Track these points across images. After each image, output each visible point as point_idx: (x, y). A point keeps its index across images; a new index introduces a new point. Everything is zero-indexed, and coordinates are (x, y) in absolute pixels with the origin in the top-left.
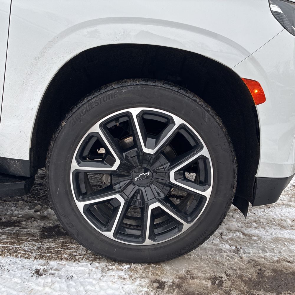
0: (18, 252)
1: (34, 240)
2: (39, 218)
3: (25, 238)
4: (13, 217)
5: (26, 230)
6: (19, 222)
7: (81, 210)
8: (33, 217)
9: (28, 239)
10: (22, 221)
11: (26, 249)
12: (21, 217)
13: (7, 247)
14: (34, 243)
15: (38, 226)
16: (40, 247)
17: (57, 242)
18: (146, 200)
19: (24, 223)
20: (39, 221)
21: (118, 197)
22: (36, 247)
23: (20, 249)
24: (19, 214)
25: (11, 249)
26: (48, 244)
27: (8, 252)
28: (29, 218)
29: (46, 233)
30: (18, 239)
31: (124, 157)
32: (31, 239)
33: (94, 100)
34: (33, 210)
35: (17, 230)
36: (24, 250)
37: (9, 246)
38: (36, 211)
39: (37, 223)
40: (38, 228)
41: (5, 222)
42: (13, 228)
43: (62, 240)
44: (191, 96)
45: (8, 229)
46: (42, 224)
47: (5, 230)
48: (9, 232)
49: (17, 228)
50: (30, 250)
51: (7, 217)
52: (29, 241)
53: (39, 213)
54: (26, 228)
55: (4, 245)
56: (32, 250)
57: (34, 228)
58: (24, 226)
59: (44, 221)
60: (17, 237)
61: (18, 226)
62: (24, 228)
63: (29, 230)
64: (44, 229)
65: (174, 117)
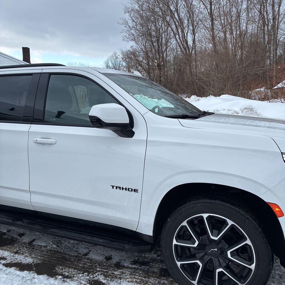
0: (148, 283)
1: (156, 277)
2: (159, 261)
3: (151, 274)
4: (145, 259)
5: (152, 269)
6: (149, 263)
7: (179, 266)
8: (156, 260)
9: (153, 275)
10: (150, 263)
11: (152, 282)
12: (149, 259)
13: (142, 279)
14: (156, 279)
15: (159, 267)
16: (159, 282)
17: (168, 280)
18: (215, 265)
19: (151, 264)
20: (159, 263)
21: (198, 262)
22: (157, 282)
23: (149, 282)
24: (149, 257)
25: (144, 281)
26: (164, 281)
27: (143, 283)
28: (154, 260)
29: (163, 273)
30: (148, 274)
31: (201, 240)
32: (154, 276)
33: (183, 209)
34: (156, 255)
35: (148, 269)
36: (151, 283)
37: (143, 278)
38: (158, 256)
39: (158, 264)
40: (158, 269)
41: (141, 262)
42: (145, 266)
43: (171, 279)
45: (143, 267)
46: (161, 266)
47: (141, 267)
48: (143, 270)
49: (147, 267)
50: (154, 283)
51: (142, 258)
52: (154, 277)
53: (159, 258)
54: (152, 268)
55: (141, 278)
56: (155, 283)
57: (156, 268)
58: (151, 266)
59: (162, 264)
60: (147, 273)
61: (148, 266)
62: (151, 268)
63: (154, 269)
64: (162, 270)
65: (228, 220)
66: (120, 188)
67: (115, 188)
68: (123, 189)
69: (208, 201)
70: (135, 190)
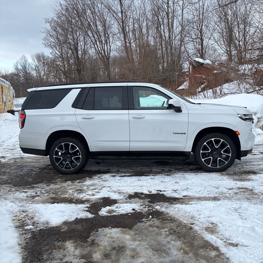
21: (211, 157)
31: (212, 149)
44: (224, 135)
65: (221, 140)
66: (177, 133)
67: (175, 134)
68: (179, 133)
69: (214, 133)
70: (184, 134)
